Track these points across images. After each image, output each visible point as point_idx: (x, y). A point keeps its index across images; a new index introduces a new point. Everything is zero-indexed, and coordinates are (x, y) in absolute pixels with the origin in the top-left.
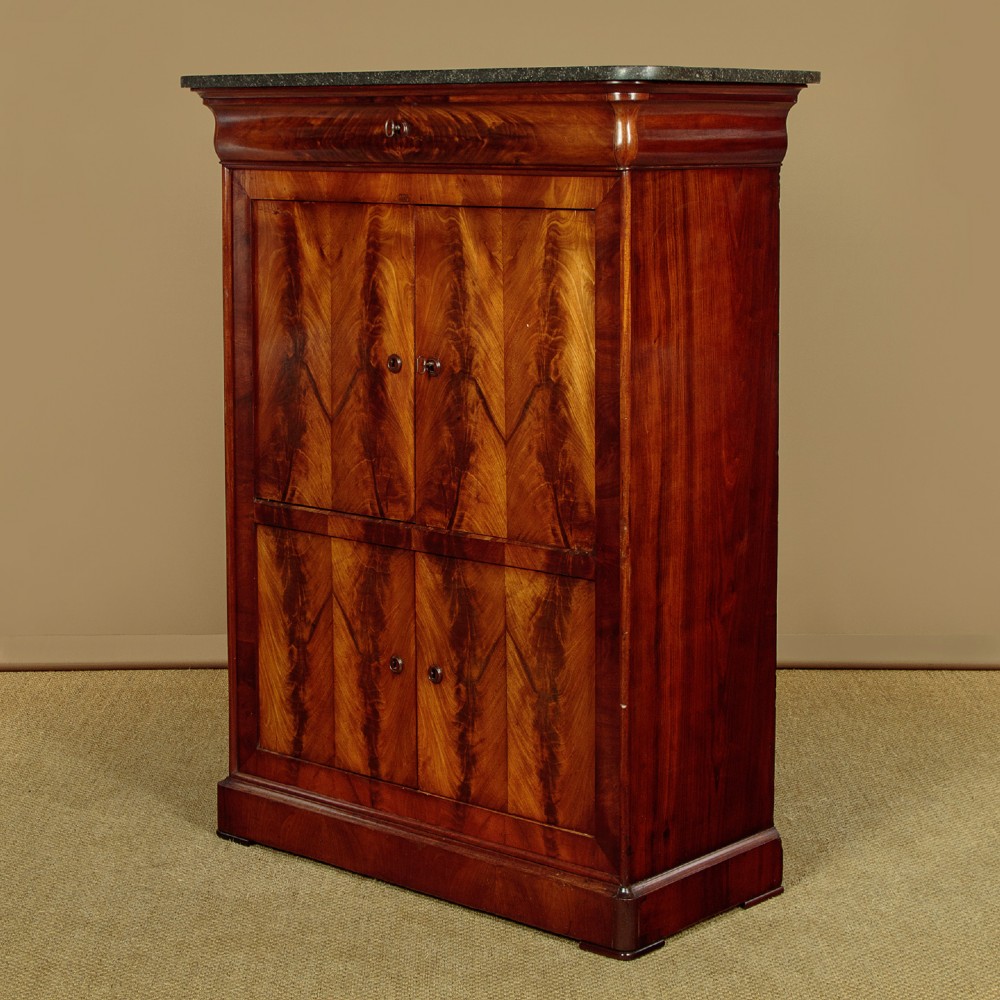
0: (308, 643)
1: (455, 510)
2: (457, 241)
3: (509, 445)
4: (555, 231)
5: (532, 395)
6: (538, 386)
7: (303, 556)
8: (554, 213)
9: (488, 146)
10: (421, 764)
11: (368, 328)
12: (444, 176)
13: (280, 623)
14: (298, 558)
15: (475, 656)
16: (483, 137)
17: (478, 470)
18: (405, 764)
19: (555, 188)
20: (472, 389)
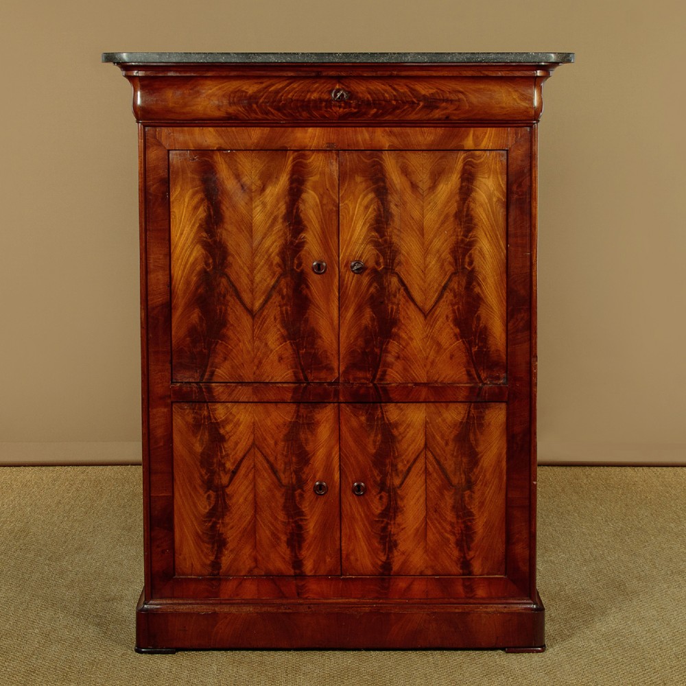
0: (227, 486)
1: (378, 368)
2: (380, 175)
3: (428, 318)
4: (471, 165)
5: (450, 280)
6: (454, 274)
7: (223, 421)
8: (470, 153)
9: (424, 107)
10: (344, 556)
11: (292, 243)
12: (370, 129)
13: (197, 475)
14: (217, 423)
15: (396, 470)
16: (419, 101)
17: (400, 337)
18: (328, 560)
19: (473, 136)
20: (394, 280)
